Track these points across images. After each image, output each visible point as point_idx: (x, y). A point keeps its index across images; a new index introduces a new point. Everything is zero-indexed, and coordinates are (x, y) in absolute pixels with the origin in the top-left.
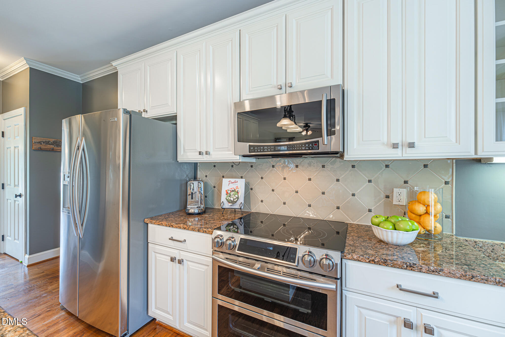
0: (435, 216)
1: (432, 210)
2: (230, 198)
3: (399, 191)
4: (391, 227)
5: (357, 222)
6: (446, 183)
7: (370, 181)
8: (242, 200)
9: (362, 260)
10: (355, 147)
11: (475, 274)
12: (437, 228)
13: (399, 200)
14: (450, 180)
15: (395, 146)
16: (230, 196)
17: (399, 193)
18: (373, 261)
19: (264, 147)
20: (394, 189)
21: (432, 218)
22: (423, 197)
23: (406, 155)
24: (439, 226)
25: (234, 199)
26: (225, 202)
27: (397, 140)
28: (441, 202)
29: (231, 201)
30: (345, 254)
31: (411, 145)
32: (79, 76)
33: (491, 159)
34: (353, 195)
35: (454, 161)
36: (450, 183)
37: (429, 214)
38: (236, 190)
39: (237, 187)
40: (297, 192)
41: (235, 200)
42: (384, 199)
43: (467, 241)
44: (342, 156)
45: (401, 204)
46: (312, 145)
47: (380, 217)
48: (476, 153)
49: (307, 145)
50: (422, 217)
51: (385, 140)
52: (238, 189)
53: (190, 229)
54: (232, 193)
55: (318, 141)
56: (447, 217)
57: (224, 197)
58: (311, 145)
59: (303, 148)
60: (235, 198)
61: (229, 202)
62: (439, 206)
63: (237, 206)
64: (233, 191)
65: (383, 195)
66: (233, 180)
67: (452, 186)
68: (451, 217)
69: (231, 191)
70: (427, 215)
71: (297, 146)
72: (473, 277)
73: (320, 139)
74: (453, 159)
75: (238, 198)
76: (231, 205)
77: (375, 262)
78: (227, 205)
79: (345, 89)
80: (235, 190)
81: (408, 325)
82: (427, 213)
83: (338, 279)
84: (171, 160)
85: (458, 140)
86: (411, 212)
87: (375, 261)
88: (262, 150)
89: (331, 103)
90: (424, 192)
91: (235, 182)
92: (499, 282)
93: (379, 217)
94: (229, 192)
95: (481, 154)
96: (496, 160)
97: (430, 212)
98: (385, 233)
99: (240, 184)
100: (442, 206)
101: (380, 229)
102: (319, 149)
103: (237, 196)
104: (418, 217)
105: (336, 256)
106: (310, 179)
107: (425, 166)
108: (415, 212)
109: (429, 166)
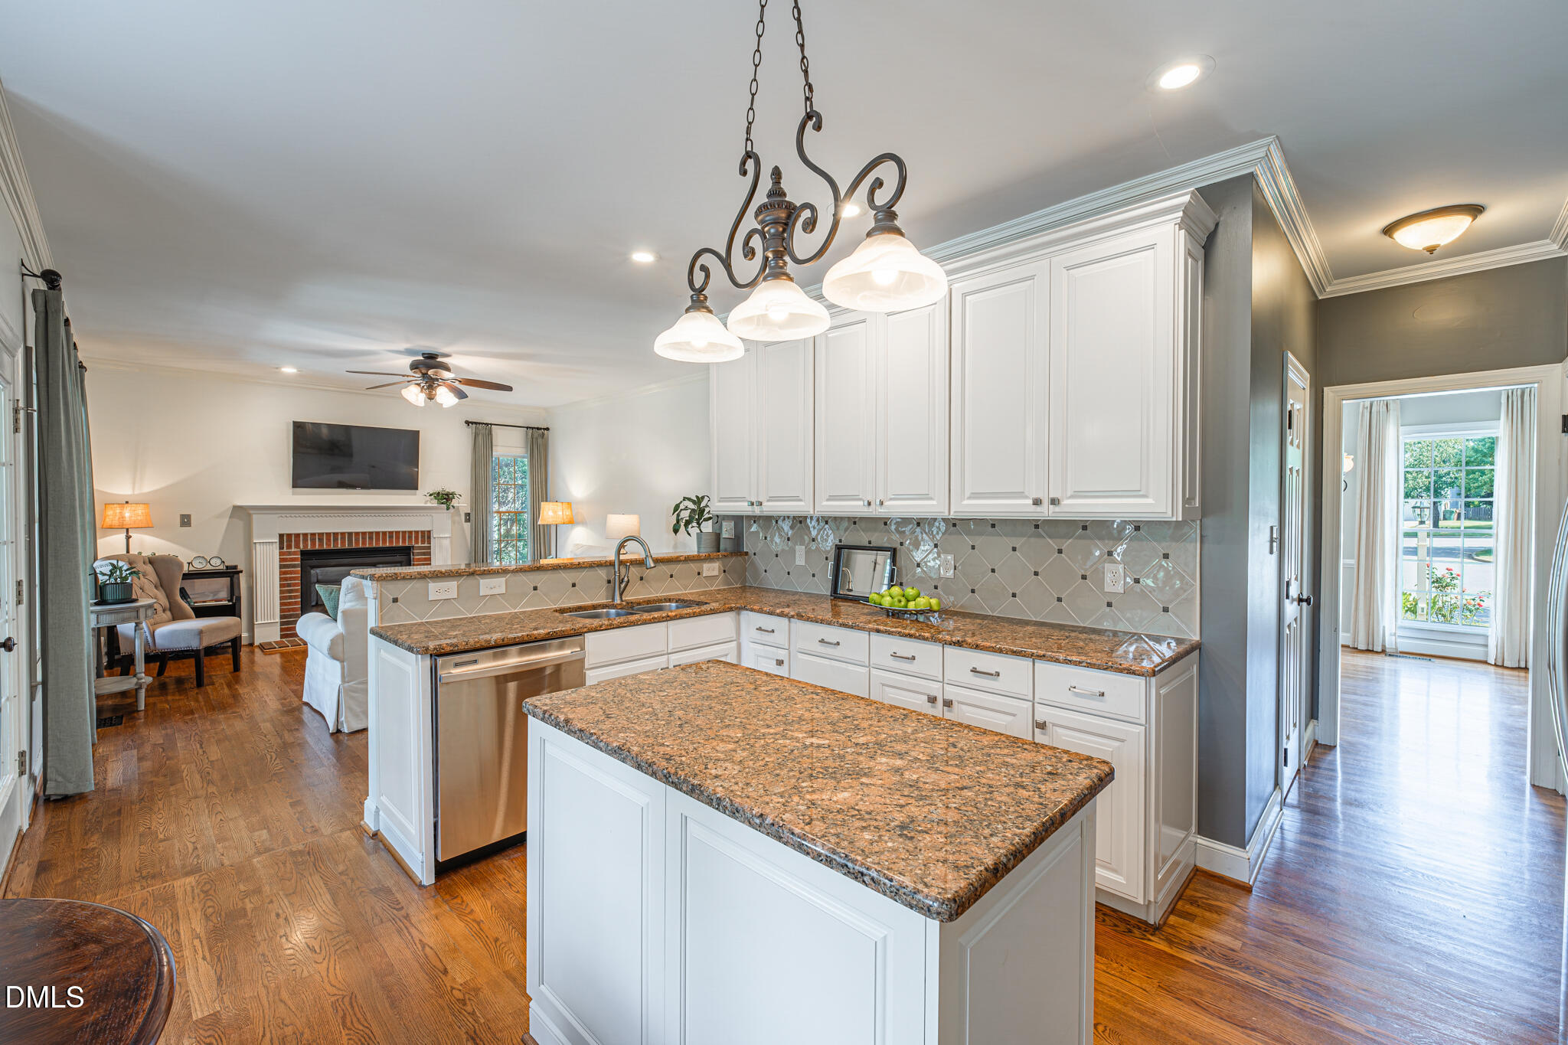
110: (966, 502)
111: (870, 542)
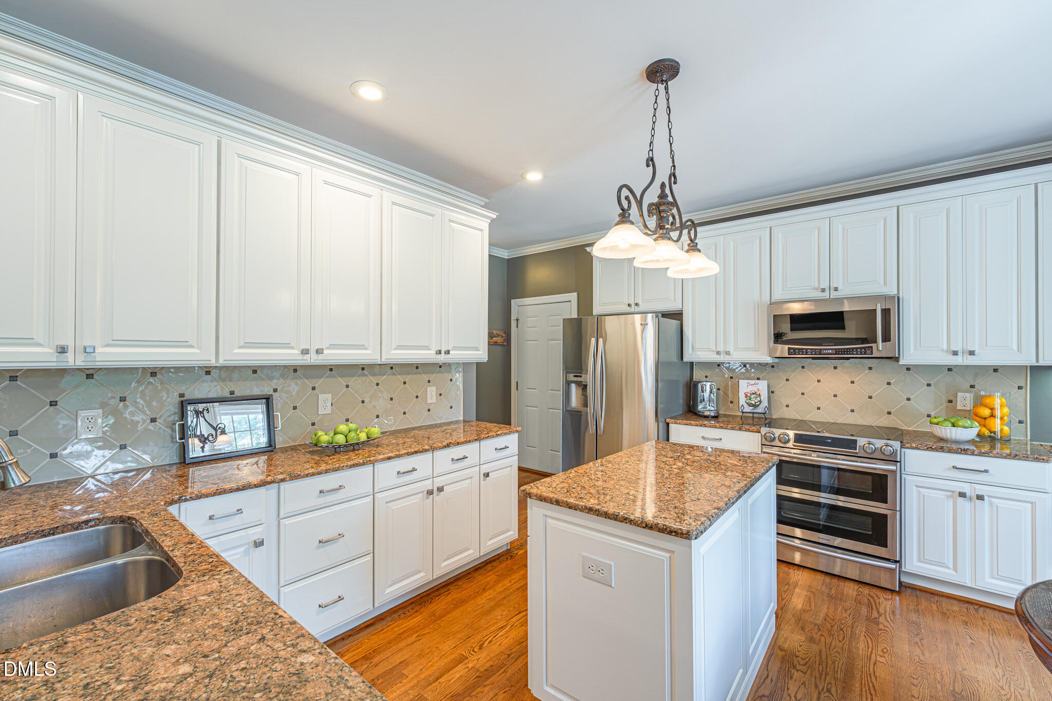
0: (1002, 419)
1: (998, 413)
2: (750, 401)
3: (964, 396)
4: (950, 425)
5: (913, 428)
6: (1020, 388)
7: (929, 385)
8: (765, 403)
10: (912, 352)
12: (1004, 431)
13: (964, 404)
14: (1023, 385)
15: (955, 353)
16: (750, 399)
17: (964, 398)
19: (807, 351)
20: (958, 393)
21: (998, 421)
22: (988, 401)
23: (967, 362)
24: (1006, 429)
25: (755, 403)
26: (745, 405)
27: (958, 347)
28: (1009, 405)
29: (752, 404)
30: (904, 444)
31: (972, 353)
32: (507, 251)
34: (908, 399)
36: (1024, 388)
37: (995, 417)
38: (758, 393)
39: (758, 389)
40: (835, 396)
41: (757, 404)
42: (945, 404)
43: (1042, 445)
44: (897, 359)
45: (965, 408)
46: (865, 350)
47: (939, 417)
48: (1037, 361)
49: (859, 350)
50: (988, 420)
51: (945, 347)
52: (759, 392)
53: (728, 428)
54: (752, 396)
55: (872, 347)
56: (1018, 421)
57: (742, 400)
58: (863, 350)
59: (855, 353)
60: (756, 401)
61: (750, 406)
62: (1006, 410)
63: (760, 410)
64: (753, 394)
65: (944, 399)
66: (752, 382)
67: (1026, 390)
68: (1025, 422)
69: (751, 394)
70: (992, 418)
71: (847, 350)
72: (1016, 455)
73: (874, 345)
75: (760, 401)
76: (753, 409)
77: (932, 449)
78: (747, 409)
79: (901, 296)
80: (756, 393)
81: (962, 495)
82: (992, 416)
83: (898, 462)
84: (675, 359)
85: (1019, 349)
86: (976, 416)
88: (804, 353)
89: (886, 313)
90: (990, 396)
91: (755, 384)
92: (1037, 458)
94: (749, 395)
97: (995, 415)
98: (943, 430)
99: (762, 387)
100: (1009, 409)
101: (938, 428)
102: (872, 354)
103: (758, 399)
104: (983, 420)
105: (896, 445)
106: (852, 382)
107: (995, 371)
108: (979, 415)
109: (999, 371)
110: (393, 352)
111: (232, 393)
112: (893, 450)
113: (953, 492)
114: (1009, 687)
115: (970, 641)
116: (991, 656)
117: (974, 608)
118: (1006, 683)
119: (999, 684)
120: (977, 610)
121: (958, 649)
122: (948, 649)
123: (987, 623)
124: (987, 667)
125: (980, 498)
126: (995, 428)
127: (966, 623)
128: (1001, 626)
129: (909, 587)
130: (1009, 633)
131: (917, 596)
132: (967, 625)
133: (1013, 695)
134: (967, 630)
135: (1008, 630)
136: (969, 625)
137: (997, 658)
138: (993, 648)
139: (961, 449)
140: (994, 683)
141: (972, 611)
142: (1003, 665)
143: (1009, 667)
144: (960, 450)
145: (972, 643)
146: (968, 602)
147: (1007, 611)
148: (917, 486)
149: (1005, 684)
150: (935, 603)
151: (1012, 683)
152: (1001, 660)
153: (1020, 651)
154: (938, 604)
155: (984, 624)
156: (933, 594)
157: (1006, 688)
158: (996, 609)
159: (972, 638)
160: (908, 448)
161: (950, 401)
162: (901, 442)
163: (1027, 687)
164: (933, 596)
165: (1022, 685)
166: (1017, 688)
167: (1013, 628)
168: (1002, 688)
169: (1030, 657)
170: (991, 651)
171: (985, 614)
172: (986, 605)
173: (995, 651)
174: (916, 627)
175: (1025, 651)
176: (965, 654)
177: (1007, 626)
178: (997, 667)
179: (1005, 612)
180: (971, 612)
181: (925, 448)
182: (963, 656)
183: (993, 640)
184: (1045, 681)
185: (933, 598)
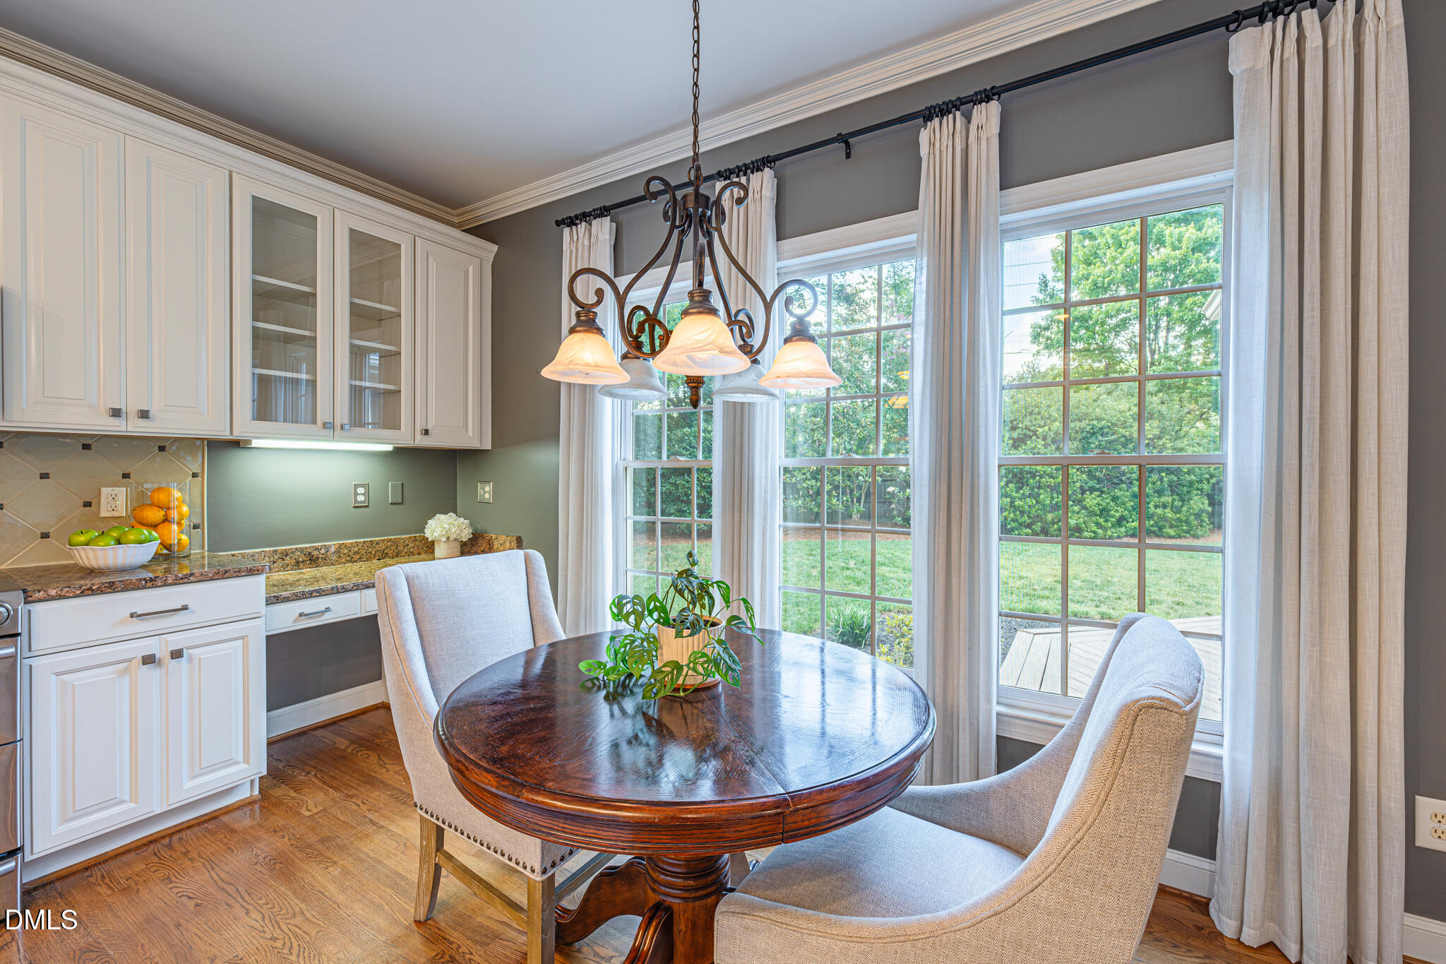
0: (179, 523)
1: (175, 515)
3: (113, 493)
4: (112, 542)
6: (194, 475)
7: (44, 476)
9: (67, 594)
11: (228, 569)
12: (182, 542)
13: (113, 507)
14: (199, 471)
15: (116, 413)
17: (113, 496)
18: (90, 589)
20: (102, 489)
21: (175, 527)
22: (159, 497)
23: (131, 429)
24: (184, 538)
27: (120, 403)
28: (188, 502)
30: (30, 594)
31: (144, 415)
33: (249, 442)
35: (206, 442)
36: (200, 475)
37: (170, 522)
42: (81, 510)
45: (115, 514)
48: (231, 432)
50: (159, 527)
51: (95, 401)
56: (196, 527)
62: (185, 510)
65: (77, 502)
67: (203, 479)
68: (201, 526)
70: (166, 523)
72: (226, 572)
74: (203, 439)
77: (92, 591)
81: (148, 660)
82: (166, 520)
83: (17, 635)
87: (94, 588)
90: (161, 489)
93: (86, 533)
95: (237, 435)
96: (255, 443)
97: (171, 518)
100: (189, 510)
101: (93, 549)
105: (13, 599)
107: (162, 449)
108: (145, 521)
109: (167, 449)
112: (8, 610)
113: (130, 660)
114: (280, 927)
115: (191, 904)
116: (231, 901)
117: (163, 845)
118: (273, 926)
119: (266, 936)
120: (170, 846)
121: (184, 932)
122: (171, 946)
123: (195, 855)
124: (239, 925)
125: (177, 654)
126: (170, 539)
127: (169, 878)
128: (213, 845)
129: (35, 889)
130: (229, 848)
131: (61, 895)
132: (171, 883)
133: (291, 936)
134: (176, 890)
135: (226, 844)
136: (174, 879)
137: (239, 899)
138: (225, 886)
139: (145, 579)
140: (261, 941)
141: (165, 853)
142: (252, 902)
143: (260, 899)
144: (144, 582)
145: (197, 905)
146: (151, 842)
147: (207, 818)
148: (57, 674)
149: (272, 928)
150: (101, 883)
151: (278, 918)
152: (247, 897)
153: (256, 863)
154: (107, 880)
155: (192, 860)
156: (87, 869)
157: (277, 933)
158: (193, 825)
159: (191, 895)
160: (40, 601)
161: (88, 504)
162: (25, 591)
163: (297, 910)
164: (88, 873)
165: (290, 911)
166: (288, 921)
167: (228, 837)
168: (274, 939)
169: (272, 862)
170: (226, 895)
171: (184, 843)
172: (177, 829)
173: (230, 889)
174: (94, 955)
175: (261, 859)
176: (198, 932)
177: (221, 841)
178: (248, 913)
179: (206, 821)
180: (165, 855)
181: (78, 592)
182: (198, 939)
183: (217, 875)
184: (307, 881)
185: (91, 876)
